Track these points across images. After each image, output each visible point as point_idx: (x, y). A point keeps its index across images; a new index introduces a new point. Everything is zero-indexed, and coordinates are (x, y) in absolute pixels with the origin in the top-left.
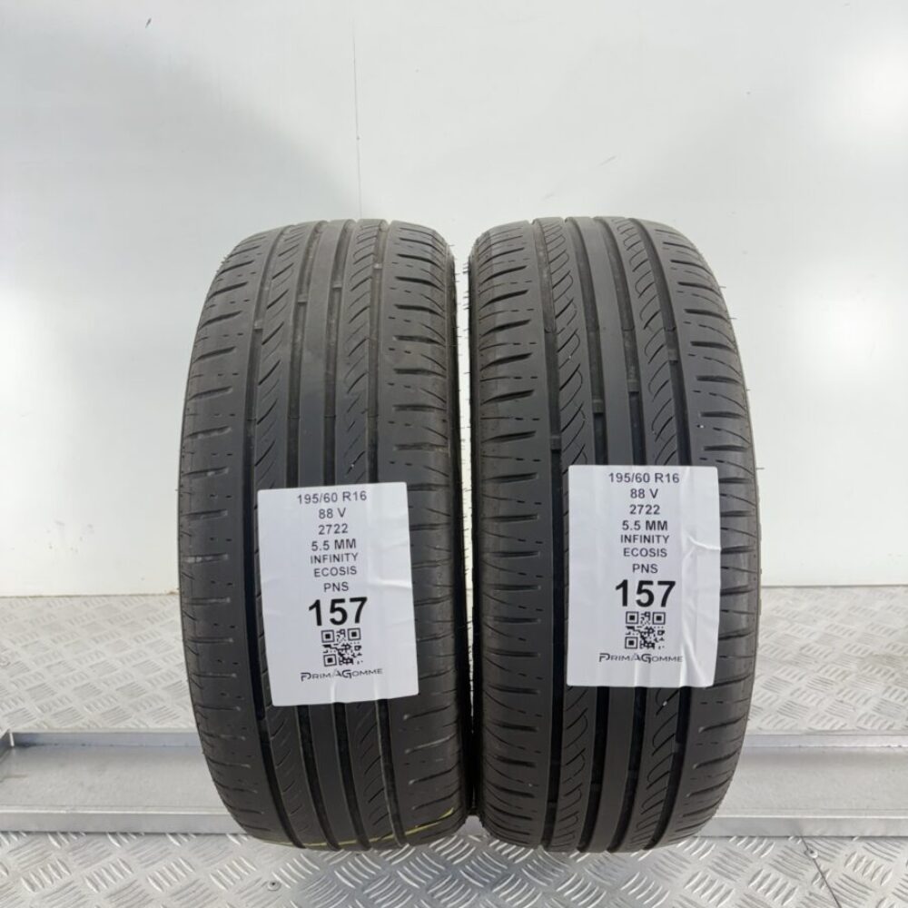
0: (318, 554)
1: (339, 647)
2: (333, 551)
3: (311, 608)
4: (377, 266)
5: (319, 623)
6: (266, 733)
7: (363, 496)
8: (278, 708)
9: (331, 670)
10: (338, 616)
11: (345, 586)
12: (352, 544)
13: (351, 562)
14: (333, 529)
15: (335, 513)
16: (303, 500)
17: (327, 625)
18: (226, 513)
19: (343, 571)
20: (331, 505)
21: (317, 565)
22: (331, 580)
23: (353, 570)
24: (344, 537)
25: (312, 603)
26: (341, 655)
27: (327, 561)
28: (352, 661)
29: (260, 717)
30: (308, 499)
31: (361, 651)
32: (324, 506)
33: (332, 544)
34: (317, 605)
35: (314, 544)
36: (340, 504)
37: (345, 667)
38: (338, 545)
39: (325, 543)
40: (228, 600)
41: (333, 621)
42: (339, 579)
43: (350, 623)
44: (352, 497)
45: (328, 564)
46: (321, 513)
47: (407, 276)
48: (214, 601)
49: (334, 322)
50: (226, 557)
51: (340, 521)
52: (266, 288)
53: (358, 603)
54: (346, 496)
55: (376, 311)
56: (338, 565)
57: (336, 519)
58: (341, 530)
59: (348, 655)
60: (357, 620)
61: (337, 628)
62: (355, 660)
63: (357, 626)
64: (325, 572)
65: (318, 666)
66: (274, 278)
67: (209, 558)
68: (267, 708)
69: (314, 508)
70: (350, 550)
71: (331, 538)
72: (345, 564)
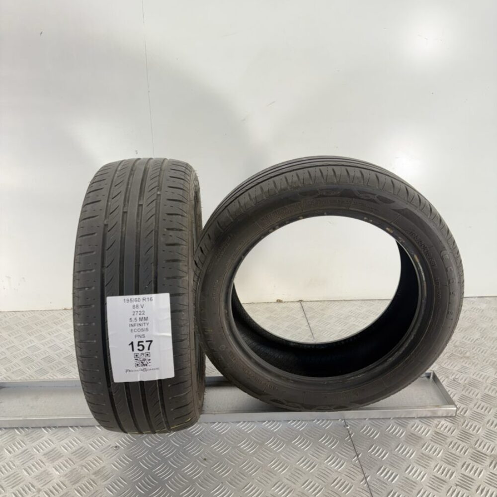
0: (132, 323)
1: (141, 360)
2: (138, 322)
3: (129, 345)
4: (159, 193)
5: (133, 350)
6: (112, 393)
7: (151, 299)
8: (117, 383)
9: (138, 368)
10: (141, 348)
11: (144, 336)
12: (146, 319)
13: (146, 326)
14: (139, 313)
15: (140, 306)
16: (126, 301)
17: (136, 351)
18: (93, 306)
19: (142, 330)
20: (138, 303)
21: (132, 328)
22: (138, 333)
23: (147, 330)
24: (143, 316)
25: (130, 343)
26: (142, 363)
27: (136, 326)
28: (146, 365)
29: (109, 386)
30: (128, 301)
31: (150, 361)
32: (135, 303)
33: (138, 319)
34: (132, 343)
35: (131, 319)
36: (142, 302)
37: (144, 367)
38: (141, 319)
39: (135, 319)
40: (95, 341)
41: (139, 350)
42: (141, 333)
43: (146, 350)
44: (147, 300)
45: (136, 327)
46: (134, 307)
47: (171, 198)
48: (89, 341)
49: (139, 221)
50: (94, 324)
51: (142, 310)
52: (109, 204)
53: (149, 343)
54: (144, 299)
55: (158, 216)
56: (140, 327)
57: (140, 309)
58: (142, 313)
59: (145, 363)
60: (149, 349)
61: (140, 352)
62: (148, 365)
63: (148, 351)
64: (135, 330)
65: (132, 367)
66: (113, 198)
67: (86, 324)
68: (112, 383)
69: (131, 304)
70: (146, 322)
71: (138, 317)
72: (143, 327)
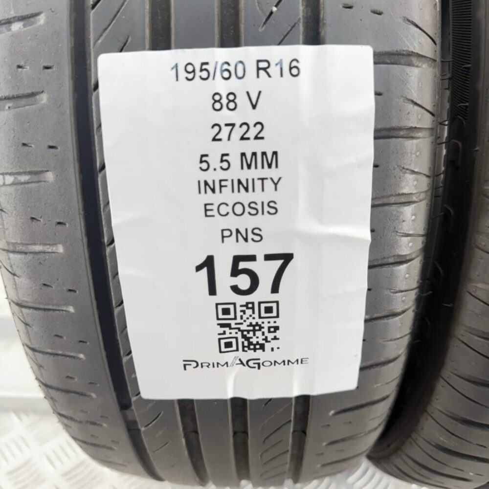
0: (210, 176)
1: (244, 327)
2: (236, 172)
3: (199, 268)
5: (212, 291)
6: (135, 423)
7: (294, 69)
9: (230, 357)
10: (244, 282)
11: (258, 235)
12: (271, 160)
13: (269, 194)
14: (238, 132)
15: (242, 101)
16: (182, 74)
17: (224, 294)
18: (44, 98)
19: (254, 209)
20: (234, 84)
21: (209, 197)
22: (232, 222)
23: (273, 208)
24: (258, 147)
25: (202, 259)
26: (247, 339)
27: (227, 191)
28: (262, 347)
29: (124, 404)
30: (191, 72)
31: (278, 334)
32: (222, 87)
33: (235, 160)
34: (209, 263)
35: (203, 158)
36: (252, 83)
37: (251, 354)
38: (248, 162)
39: (224, 157)
40: (60, 249)
41: (235, 289)
42: (247, 223)
43: (263, 293)
44: (274, 70)
45: (228, 196)
46: (216, 99)
48: (38, 248)
50: (50, 176)
51: (252, 117)
53: (279, 263)
54: (263, 68)
56: (245, 197)
57: (244, 113)
58: (252, 134)
59: (256, 339)
60: (275, 289)
61: (241, 300)
62: (268, 346)
63: (274, 297)
64: (224, 210)
65: (209, 351)
67: (24, 178)
68: (134, 399)
69: (202, 91)
70: (266, 172)
71: (235, 148)
72: (257, 196)
